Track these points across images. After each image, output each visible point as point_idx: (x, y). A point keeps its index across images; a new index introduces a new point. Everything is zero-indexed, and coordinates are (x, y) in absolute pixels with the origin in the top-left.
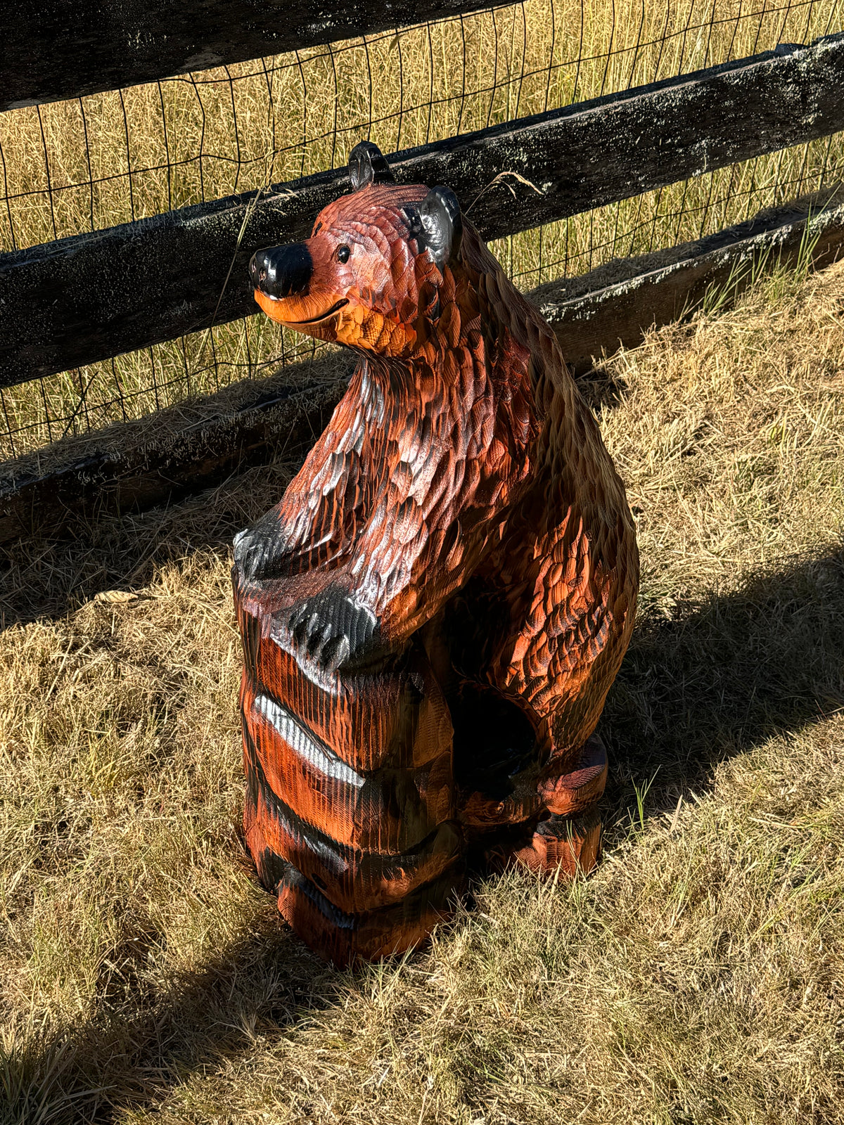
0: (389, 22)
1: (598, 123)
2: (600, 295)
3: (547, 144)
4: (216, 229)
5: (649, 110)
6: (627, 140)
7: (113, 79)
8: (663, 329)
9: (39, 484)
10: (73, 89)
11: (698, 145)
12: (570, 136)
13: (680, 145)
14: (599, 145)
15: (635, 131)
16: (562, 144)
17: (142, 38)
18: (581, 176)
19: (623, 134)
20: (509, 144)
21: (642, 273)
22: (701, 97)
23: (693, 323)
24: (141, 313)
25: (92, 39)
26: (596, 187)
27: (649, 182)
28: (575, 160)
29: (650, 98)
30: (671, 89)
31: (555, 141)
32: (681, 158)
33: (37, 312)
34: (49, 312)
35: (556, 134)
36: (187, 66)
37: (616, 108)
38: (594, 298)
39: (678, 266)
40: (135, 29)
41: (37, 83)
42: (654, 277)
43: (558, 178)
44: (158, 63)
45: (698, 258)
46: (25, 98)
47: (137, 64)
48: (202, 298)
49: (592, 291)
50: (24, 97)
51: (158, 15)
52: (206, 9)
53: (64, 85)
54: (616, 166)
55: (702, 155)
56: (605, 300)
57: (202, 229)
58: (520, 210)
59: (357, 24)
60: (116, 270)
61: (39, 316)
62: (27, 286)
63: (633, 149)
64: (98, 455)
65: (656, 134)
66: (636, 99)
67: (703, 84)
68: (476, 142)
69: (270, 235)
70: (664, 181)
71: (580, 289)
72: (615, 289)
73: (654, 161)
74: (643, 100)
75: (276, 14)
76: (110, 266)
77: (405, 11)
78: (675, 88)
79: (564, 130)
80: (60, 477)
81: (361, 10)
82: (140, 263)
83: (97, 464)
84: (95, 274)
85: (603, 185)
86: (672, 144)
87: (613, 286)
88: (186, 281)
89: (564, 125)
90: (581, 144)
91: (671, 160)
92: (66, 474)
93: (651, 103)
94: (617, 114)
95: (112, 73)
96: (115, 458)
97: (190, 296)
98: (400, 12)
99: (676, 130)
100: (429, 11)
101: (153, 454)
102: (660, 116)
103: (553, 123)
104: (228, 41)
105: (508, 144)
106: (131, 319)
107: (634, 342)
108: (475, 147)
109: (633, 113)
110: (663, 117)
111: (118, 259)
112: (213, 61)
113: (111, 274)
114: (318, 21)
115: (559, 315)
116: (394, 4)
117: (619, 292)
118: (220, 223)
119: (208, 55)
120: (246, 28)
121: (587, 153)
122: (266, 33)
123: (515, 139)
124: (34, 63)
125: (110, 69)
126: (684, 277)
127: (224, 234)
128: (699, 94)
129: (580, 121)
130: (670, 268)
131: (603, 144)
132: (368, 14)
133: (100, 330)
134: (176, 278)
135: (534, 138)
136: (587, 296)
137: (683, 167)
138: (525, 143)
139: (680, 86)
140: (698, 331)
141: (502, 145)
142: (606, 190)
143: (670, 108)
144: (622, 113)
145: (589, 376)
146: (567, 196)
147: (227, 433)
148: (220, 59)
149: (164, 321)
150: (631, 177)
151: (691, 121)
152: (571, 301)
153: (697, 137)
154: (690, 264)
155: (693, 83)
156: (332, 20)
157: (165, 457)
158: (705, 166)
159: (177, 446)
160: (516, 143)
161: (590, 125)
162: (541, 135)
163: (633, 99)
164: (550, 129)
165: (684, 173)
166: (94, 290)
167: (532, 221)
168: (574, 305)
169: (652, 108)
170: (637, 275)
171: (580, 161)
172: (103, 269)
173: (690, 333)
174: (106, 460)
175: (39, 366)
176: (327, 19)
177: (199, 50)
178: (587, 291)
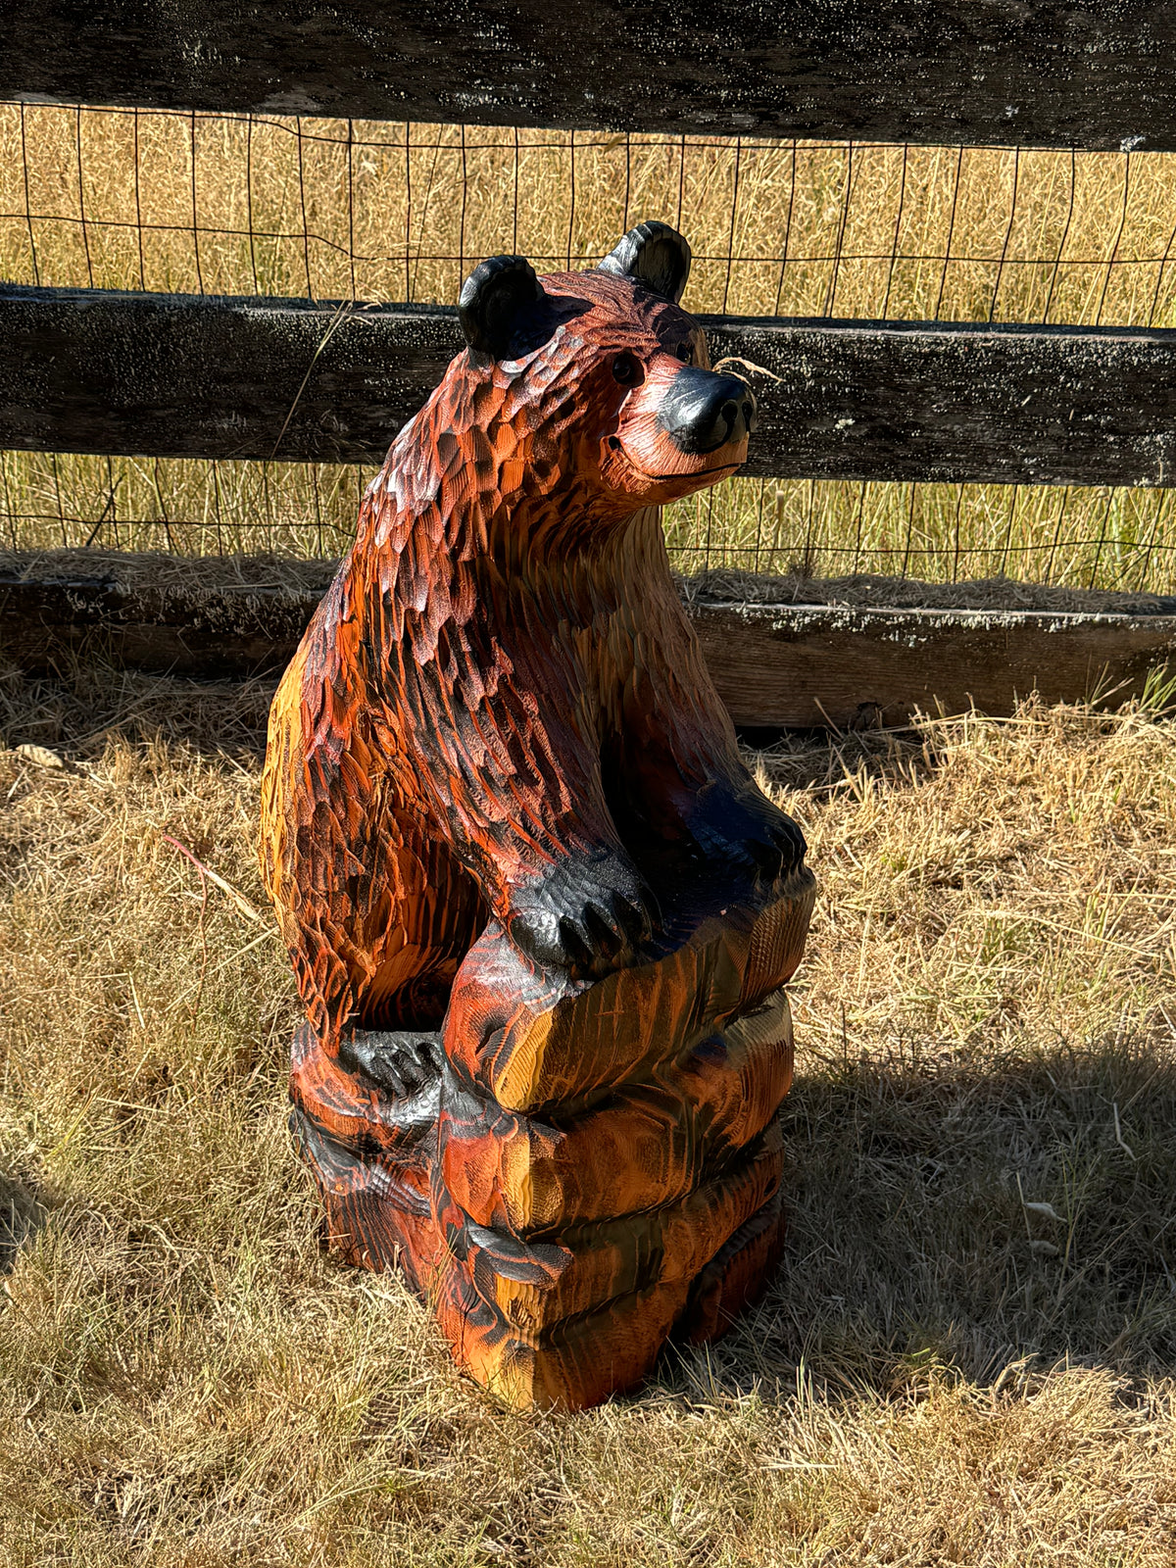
0: (587, 118)
1: (950, 355)
2: (937, 617)
3: (854, 363)
4: (292, 332)
5: (1054, 358)
6: (1006, 395)
7: (161, 97)
8: (1060, 708)
9: (16, 589)
10: (104, 96)
11: (1147, 439)
12: (896, 362)
13: (1111, 430)
14: (952, 389)
15: (1023, 384)
16: (881, 369)
17: (203, 52)
18: (915, 426)
19: (998, 384)
20: (784, 345)
21: (1031, 609)
22: (1159, 366)
23: (1117, 717)
24: (172, 411)
25: (135, 38)
26: (939, 450)
27: (1045, 471)
28: (903, 399)
29: (1055, 343)
30: (1098, 338)
31: (868, 362)
32: (1111, 451)
33: (29, 366)
34: (45, 370)
35: (869, 351)
36: (267, 105)
37: (986, 340)
38: (925, 618)
39: (1098, 617)
40: (196, 39)
41: (55, 76)
42: (1047, 621)
43: (871, 419)
44: (226, 91)
45: (1139, 618)
46: (38, 92)
47: (194, 85)
48: (265, 417)
49: (929, 607)
50: (35, 90)
51: (229, 29)
52: (301, 36)
53: (91, 87)
54: (981, 428)
55: (1153, 458)
56: (945, 628)
57: (272, 326)
58: (796, 445)
59: (536, 110)
60: (141, 344)
61: (32, 372)
62: (18, 328)
63: (1017, 412)
64: (107, 580)
65: (1065, 401)
66: (1028, 337)
67: (1164, 347)
68: (728, 327)
69: (375, 364)
70: (1076, 476)
71: (908, 598)
72: (968, 617)
73: (1057, 440)
74: (1041, 342)
75: (409, 67)
76: (133, 336)
77: (616, 110)
78: (1109, 339)
79: (887, 349)
80: (46, 589)
81: (543, 91)
82: (176, 345)
83: (98, 589)
84: (111, 340)
85: (955, 451)
86: (1093, 426)
87: (968, 612)
88: (244, 388)
89: (888, 341)
90: (916, 378)
91: (1091, 448)
92: (54, 589)
93: (1056, 350)
94: (988, 350)
95: (159, 88)
96: (122, 589)
97: (246, 410)
98: (607, 109)
99: (1104, 404)
100: (656, 119)
101: (178, 604)
102: (1071, 373)
103: (868, 333)
104: (331, 87)
105: (780, 342)
106: (158, 413)
107: (997, 708)
108: (723, 333)
109: (1018, 357)
110: (1078, 377)
111: (146, 330)
112: (306, 107)
113: (134, 347)
114: (471, 92)
115: (855, 622)
116: (598, 96)
117: (972, 623)
118: (299, 325)
119: (299, 96)
120: (360, 75)
121: (927, 395)
122: (389, 90)
123: (795, 339)
124: (52, 49)
125: (157, 83)
126: (1111, 639)
127: (304, 341)
128: (1154, 360)
129: (916, 343)
130: (1080, 617)
131: (960, 389)
132: (554, 99)
133: (112, 415)
134: (227, 379)
135: (829, 347)
136: (915, 611)
137: (1115, 467)
138: (813, 351)
139: (1117, 339)
140: (1120, 731)
141: (769, 341)
142: (960, 460)
143: (1093, 370)
144: (999, 352)
145: (902, 733)
146: (885, 450)
147: (290, 613)
148: (316, 107)
149: (205, 431)
150: (1010, 454)
151: (1134, 397)
152: (885, 610)
153: (1146, 426)
154: (1124, 625)
155: (1143, 340)
156: (495, 94)
157: (195, 613)
158: (1161, 477)
159: (212, 605)
160: (795, 345)
161: (933, 353)
162: (842, 344)
163: (1022, 336)
164: (861, 342)
165: (1116, 476)
166: (107, 360)
167: (815, 468)
168: (888, 617)
169: (1056, 358)
170: (1018, 609)
171: (912, 403)
172: (123, 336)
173: (1108, 730)
174: (110, 590)
175: (27, 435)
176: (486, 92)
177: (288, 89)
178: (920, 604)
